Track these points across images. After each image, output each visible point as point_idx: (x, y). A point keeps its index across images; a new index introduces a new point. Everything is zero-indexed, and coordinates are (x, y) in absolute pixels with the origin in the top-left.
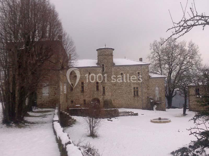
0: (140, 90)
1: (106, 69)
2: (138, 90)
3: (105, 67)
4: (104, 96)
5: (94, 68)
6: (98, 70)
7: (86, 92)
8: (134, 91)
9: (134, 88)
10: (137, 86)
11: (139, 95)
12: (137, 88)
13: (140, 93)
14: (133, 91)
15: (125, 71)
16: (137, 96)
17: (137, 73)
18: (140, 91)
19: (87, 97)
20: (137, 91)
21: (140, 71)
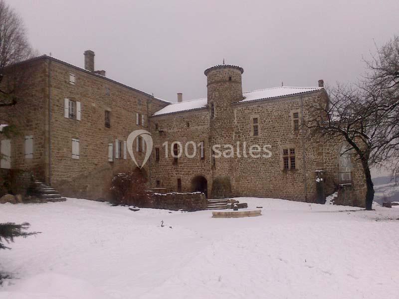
0: (298, 155)
1: (217, 113)
2: (294, 157)
3: (215, 109)
4: (214, 171)
5: (197, 113)
6: (203, 117)
7: (181, 163)
8: (286, 159)
9: (285, 152)
10: (292, 146)
11: (297, 166)
12: (292, 151)
13: (298, 164)
14: (282, 159)
15: (264, 112)
16: (291, 169)
17: (291, 114)
18: (300, 159)
19: (183, 173)
20: (293, 159)
21: (299, 111)
